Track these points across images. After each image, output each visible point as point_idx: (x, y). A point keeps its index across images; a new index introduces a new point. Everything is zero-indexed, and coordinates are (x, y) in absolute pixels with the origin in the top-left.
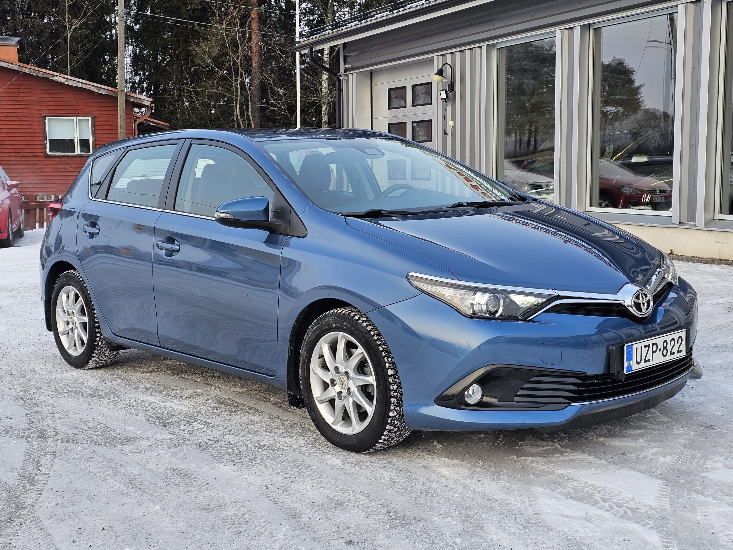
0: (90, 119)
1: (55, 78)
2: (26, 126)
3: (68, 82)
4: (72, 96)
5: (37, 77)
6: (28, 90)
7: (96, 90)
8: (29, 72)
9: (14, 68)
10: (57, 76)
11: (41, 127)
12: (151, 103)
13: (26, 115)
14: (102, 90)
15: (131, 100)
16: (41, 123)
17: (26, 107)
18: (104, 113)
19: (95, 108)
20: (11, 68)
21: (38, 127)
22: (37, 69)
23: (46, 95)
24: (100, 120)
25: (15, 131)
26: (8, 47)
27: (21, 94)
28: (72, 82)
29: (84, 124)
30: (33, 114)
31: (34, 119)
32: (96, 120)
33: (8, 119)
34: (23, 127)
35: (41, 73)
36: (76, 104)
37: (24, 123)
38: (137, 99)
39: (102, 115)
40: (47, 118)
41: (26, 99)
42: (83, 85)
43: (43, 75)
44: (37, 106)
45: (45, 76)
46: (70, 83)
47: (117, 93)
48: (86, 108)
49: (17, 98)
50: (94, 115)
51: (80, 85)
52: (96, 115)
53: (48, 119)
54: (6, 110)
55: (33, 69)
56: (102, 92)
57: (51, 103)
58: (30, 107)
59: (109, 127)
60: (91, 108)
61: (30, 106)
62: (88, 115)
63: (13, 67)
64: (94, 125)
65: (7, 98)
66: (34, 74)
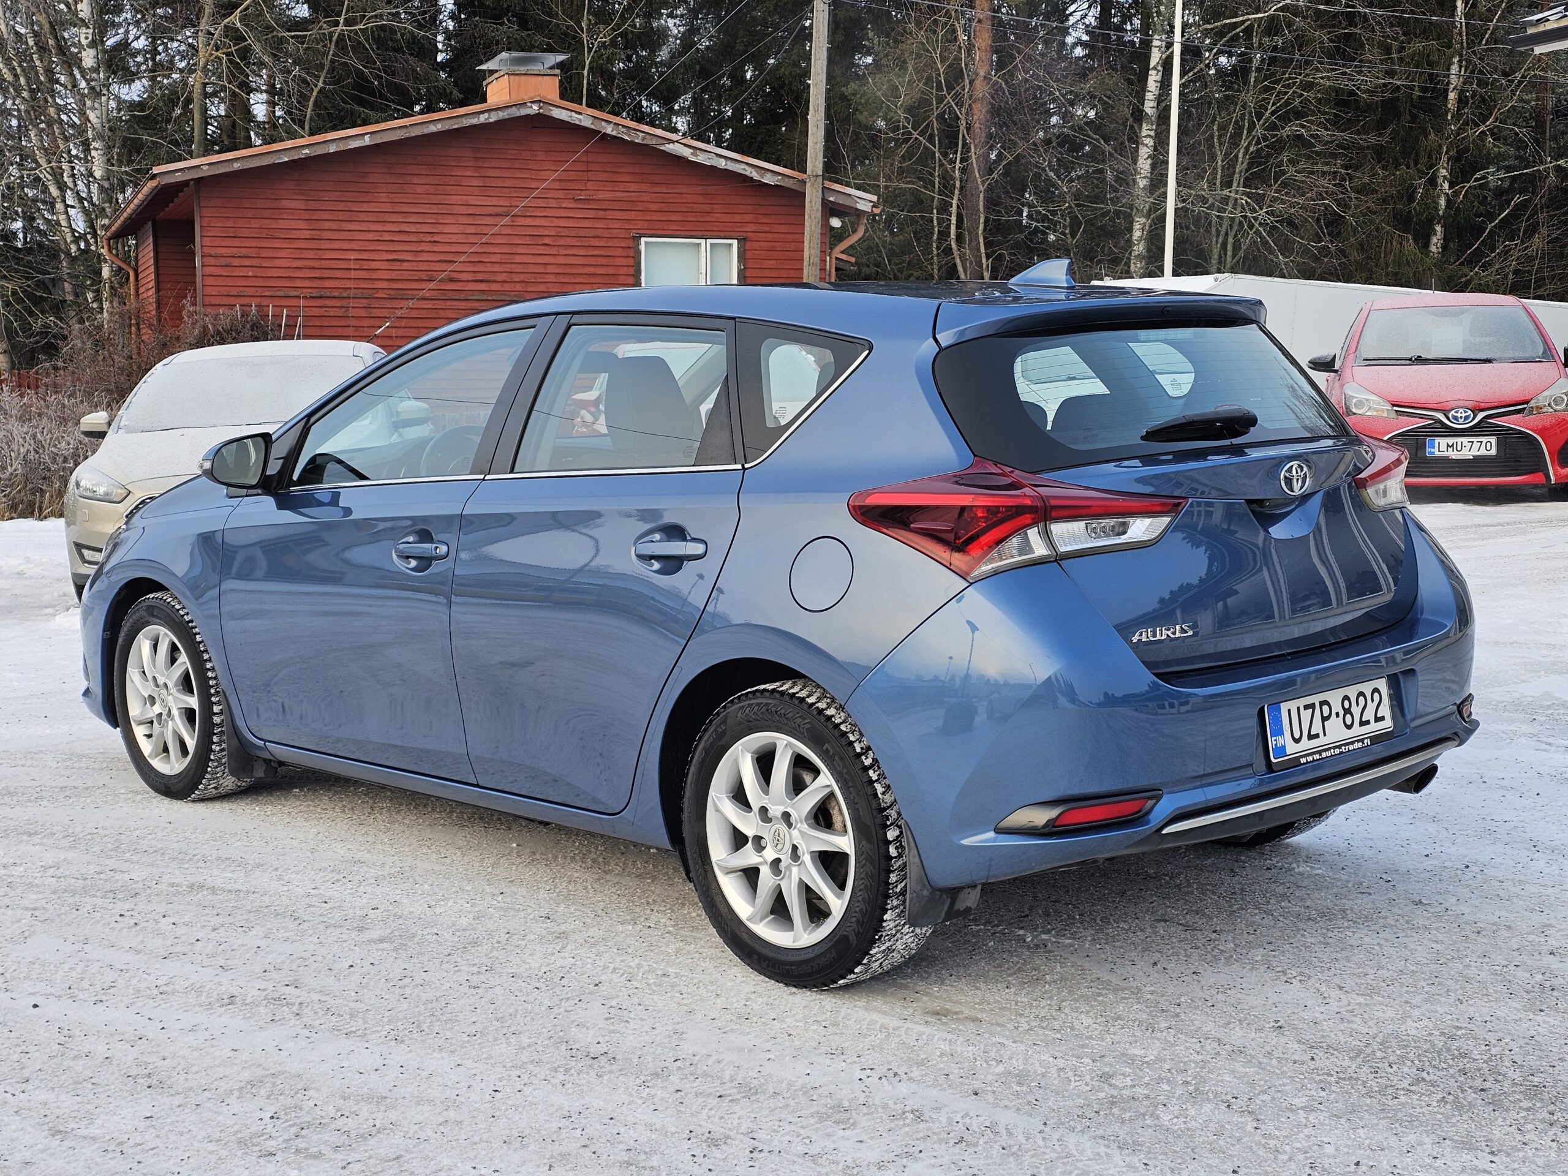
0: (735, 242)
1: (669, 148)
2: (599, 259)
3: (697, 156)
4: (698, 189)
5: (632, 143)
6: (605, 175)
7: (755, 175)
8: (614, 133)
9: (583, 124)
10: (673, 142)
11: (631, 261)
12: (874, 206)
13: (599, 233)
14: (769, 175)
15: (832, 199)
16: (631, 253)
17: (601, 214)
18: (766, 228)
19: (748, 218)
20: (577, 122)
21: (622, 262)
22: (633, 124)
23: (644, 187)
24: (756, 245)
25: (575, 271)
26: (540, 78)
27: (590, 185)
28: (706, 155)
29: (720, 253)
30: (615, 231)
31: (616, 243)
32: (748, 245)
33: (562, 242)
34: (592, 261)
35: (641, 134)
36: (707, 208)
37: (594, 253)
38: (845, 197)
39: (761, 235)
40: (643, 240)
41: (600, 196)
42: (729, 163)
43: (643, 139)
44: (624, 213)
45: (649, 141)
46: (701, 159)
47: (804, 182)
48: (728, 218)
49: (583, 193)
50: (744, 234)
51: (722, 164)
52: (749, 234)
53: (646, 243)
54: (557, 222)
55: (624, 126)
56: (768, 179)
57: (653, 207)
58: (610, 215)
59: (774, 262)
60: (738, 218)
61: (608, 212)
62: (733, 234)
63: (580, 120)
64: (742, 258)
65: (561, 194)
66: (626, 138)
